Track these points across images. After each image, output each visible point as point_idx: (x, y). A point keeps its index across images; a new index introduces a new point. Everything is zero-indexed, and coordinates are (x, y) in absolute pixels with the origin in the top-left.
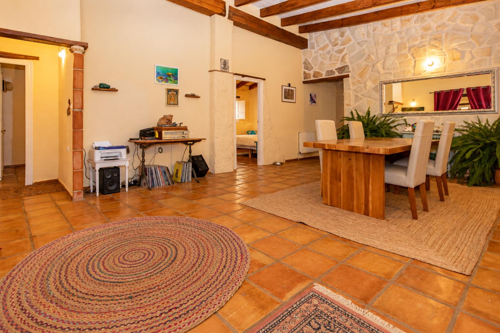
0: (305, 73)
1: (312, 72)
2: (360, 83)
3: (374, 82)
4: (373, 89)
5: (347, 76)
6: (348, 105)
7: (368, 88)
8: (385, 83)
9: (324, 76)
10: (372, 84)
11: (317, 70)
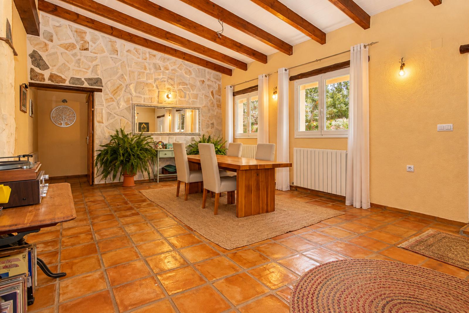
0: (32, 70)
1: (47, 74)
2: (113, 101)
3: (127, 101)
4: (126, 109)
5: (100, 90)
6: (99, 122)
7: (121, 107)
8: (137, 106)
9: (67, 84)
10: (125, 104)
11: (55, 72)
